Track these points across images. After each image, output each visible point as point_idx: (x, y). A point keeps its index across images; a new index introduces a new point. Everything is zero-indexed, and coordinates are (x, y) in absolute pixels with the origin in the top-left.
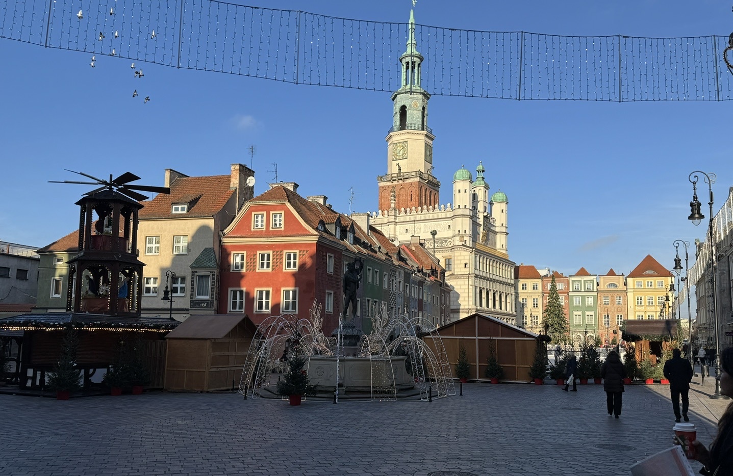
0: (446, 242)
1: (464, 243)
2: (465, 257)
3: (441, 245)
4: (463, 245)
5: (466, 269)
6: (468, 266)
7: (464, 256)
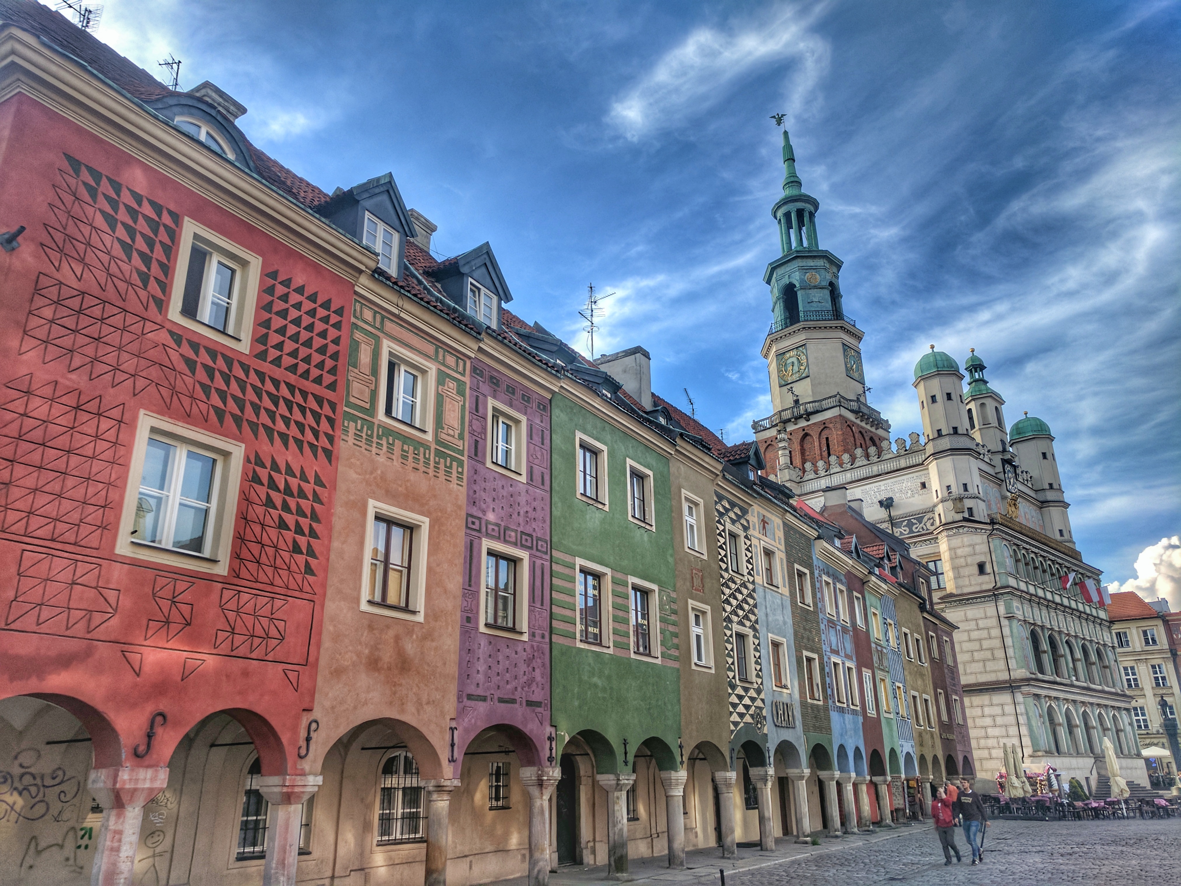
0: (920, 520)
1: (966, 515)
2: (977, 547)
3: (911, 531)
4: (965, 520)
5: (985, 578)
6: (988, 568)
7: (973, 546)
